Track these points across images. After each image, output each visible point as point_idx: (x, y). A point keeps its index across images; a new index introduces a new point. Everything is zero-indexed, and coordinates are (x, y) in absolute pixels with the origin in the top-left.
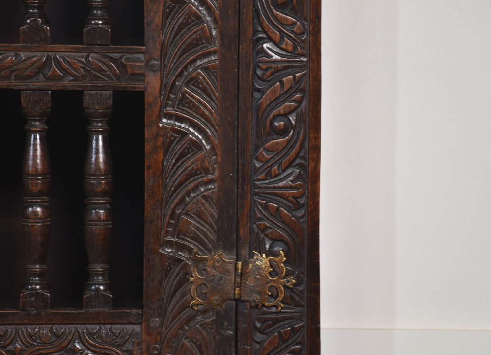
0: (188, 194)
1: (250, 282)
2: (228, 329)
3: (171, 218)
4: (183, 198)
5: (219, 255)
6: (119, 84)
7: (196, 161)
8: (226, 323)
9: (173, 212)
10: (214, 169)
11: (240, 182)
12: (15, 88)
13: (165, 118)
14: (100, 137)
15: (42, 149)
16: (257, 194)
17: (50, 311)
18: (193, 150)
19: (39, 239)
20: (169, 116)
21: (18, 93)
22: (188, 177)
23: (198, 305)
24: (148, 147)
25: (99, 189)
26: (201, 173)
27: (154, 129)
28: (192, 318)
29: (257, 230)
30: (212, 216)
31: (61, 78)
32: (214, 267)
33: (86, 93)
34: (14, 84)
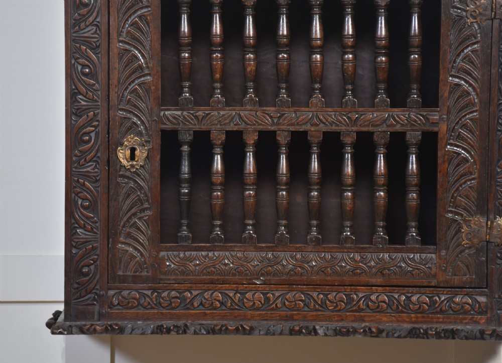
0: (461, 185)
1: (495, 232)
2: (482, 257)
3: (452, 198)
4: (458, 188)
5: (478, 218)
6: (425, 128)
7: (466, 168)
8: (481, 254)
9: (453, 195)
10: (475, 172)
11: (489, 179)
12: (372, 131)
13: (449, 145)
14: (414, 156)
15: (384, 162)
16: (498, 186)
17: (388, 246)
18: (464, 162)
19: (383, 209)
20: (451, 145)
21: (372, 134)
22: (462, 176)
23: (466, 244)
24: (440, 161)
25: (414, 183)
26: (468, 174)
27: (443, 152)
28: (463, 251)
29: (498, 205)
30: (474, 197)
31: (395, 126)
32: (475, 224)
33: (407, 133)
34: (371, 129)
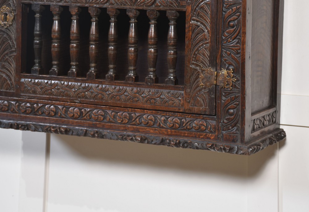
0: (200, 47)
1: (220, 79)
2: (212, 95)
3: (194, 55)
4: (198, 48)
5: (210, 69)
6: (178, 8)
7: (202, 35)
8: (212, 93)
9: (195, 53)
10: (208, 39)
11: (217, 44)
12: (145, 9)
13: (193, 21)
14: (173, 26)
15: (154, 30)
16: (223, 48)
17: (154, 84)
18: (201, 32)
19: (152, 60)
20: (194, 20)
21: (146, 11)
22: (200, 41)
23: (202, 86)
24: (186, 30)
25: (171, 44)
26: (204, 40)
27: (189, 24)
28: (200, 90)
29: (223, 61)
30: (207, 55)
31: (160, 6)
32: (208, 73)
33: (167, 11)
